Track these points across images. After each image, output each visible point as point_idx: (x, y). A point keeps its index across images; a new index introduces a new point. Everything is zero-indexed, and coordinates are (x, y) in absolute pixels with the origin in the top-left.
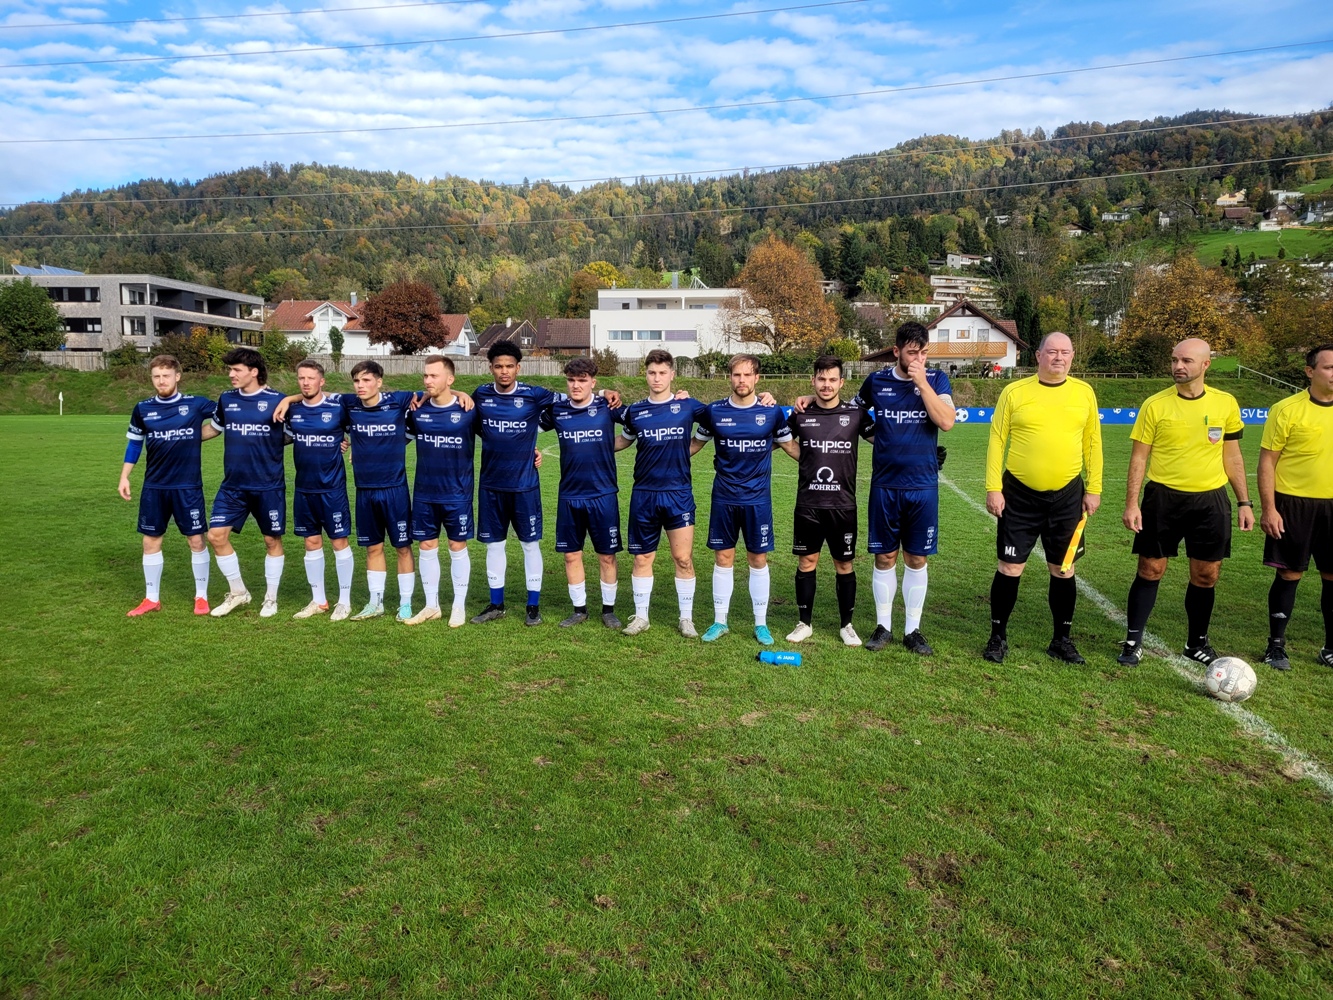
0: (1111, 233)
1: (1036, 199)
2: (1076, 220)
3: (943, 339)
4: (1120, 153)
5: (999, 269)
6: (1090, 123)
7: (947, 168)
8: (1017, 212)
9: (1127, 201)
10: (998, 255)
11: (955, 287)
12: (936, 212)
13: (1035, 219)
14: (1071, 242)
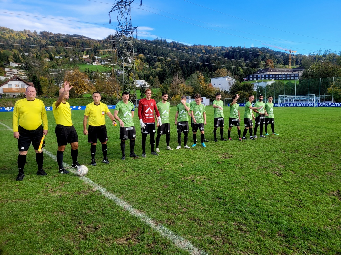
0: (58, 62)
1: (36, 50)
2: (48, 57)
3: (10, 87)
4: (58, 41)
5: (27, 68)
6: (49, 32)
7: (7, 37)
8: (31, 53)
9: (61, 54)
10: (26, 64)
11: (14, 72)
12: (5, 49)
13: (37, 55)
14: (47, 63)
